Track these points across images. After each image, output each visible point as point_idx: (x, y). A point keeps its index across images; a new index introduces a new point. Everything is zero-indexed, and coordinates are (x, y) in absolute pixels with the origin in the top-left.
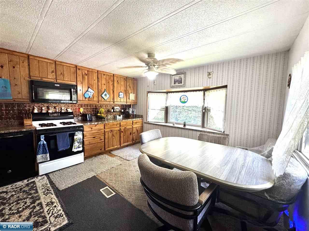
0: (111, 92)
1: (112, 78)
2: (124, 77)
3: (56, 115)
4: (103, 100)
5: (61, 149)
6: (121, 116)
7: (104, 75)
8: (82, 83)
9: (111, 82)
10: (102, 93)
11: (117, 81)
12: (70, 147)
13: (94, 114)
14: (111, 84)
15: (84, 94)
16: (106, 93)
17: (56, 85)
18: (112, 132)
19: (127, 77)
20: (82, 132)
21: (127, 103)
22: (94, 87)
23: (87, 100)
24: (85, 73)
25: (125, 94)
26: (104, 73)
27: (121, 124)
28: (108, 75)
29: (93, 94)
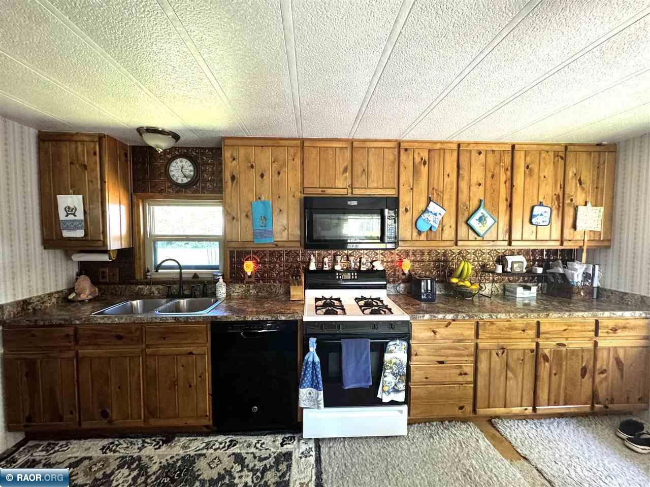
0: (503, 206)
1: (508, 160)
2: (557, 148)
3: (349, 277)
4: (472, 236)
5: (350, 384)
6: (534, 289)
7: (480, 153)
8: (412, 189)
9: (502, 171)
10: (471, 212)
11: (528, 167)
12: (371, 384)
13: (438, 276)
14: (503, 178)
15: (417, 220)
16: (485, 212)
17: (349, 203)
18: (503, 353)
19: (566, 147)
20: (405, 343)
21: (565, 243)
22: (446, 197)
23: (423, 237)
24: (422, 159)
25: (555, 212)
26: (481, 148)
27: (543, 329)
28: (493, 151)
29: (440, 218)
